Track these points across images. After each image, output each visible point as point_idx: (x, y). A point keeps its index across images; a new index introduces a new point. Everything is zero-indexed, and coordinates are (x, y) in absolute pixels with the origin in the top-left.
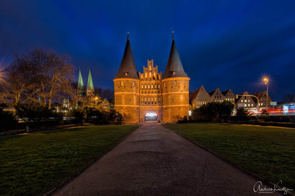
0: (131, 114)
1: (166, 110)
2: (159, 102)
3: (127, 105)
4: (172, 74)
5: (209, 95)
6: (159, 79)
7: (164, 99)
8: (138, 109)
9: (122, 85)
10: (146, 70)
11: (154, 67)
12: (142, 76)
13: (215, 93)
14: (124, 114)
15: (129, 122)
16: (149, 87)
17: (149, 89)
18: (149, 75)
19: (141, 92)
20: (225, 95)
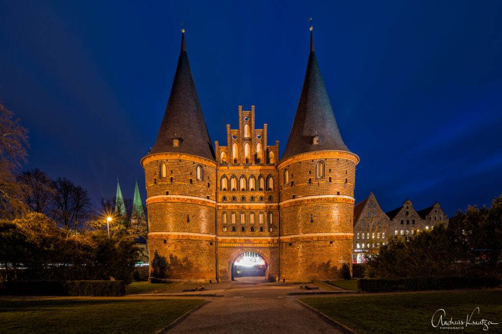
0: (192, 259)
1: (290, 248)
2: (270, 226)
3: (181, 234)
4: (311, 142)
5: (389, 218)
6: (272, 162)
7: (286, 216)
8: (211, 244)
9: (164, 175)
10: (235, 137)
11: (256, 128)
12: (223, 155)
13: (402, 212)
14: (171, 257)
15: (186, 280)
16: (243, 185)
17: (243, 190)
18: (243, 150)
19: (220, 197)
20: (424, 218)
